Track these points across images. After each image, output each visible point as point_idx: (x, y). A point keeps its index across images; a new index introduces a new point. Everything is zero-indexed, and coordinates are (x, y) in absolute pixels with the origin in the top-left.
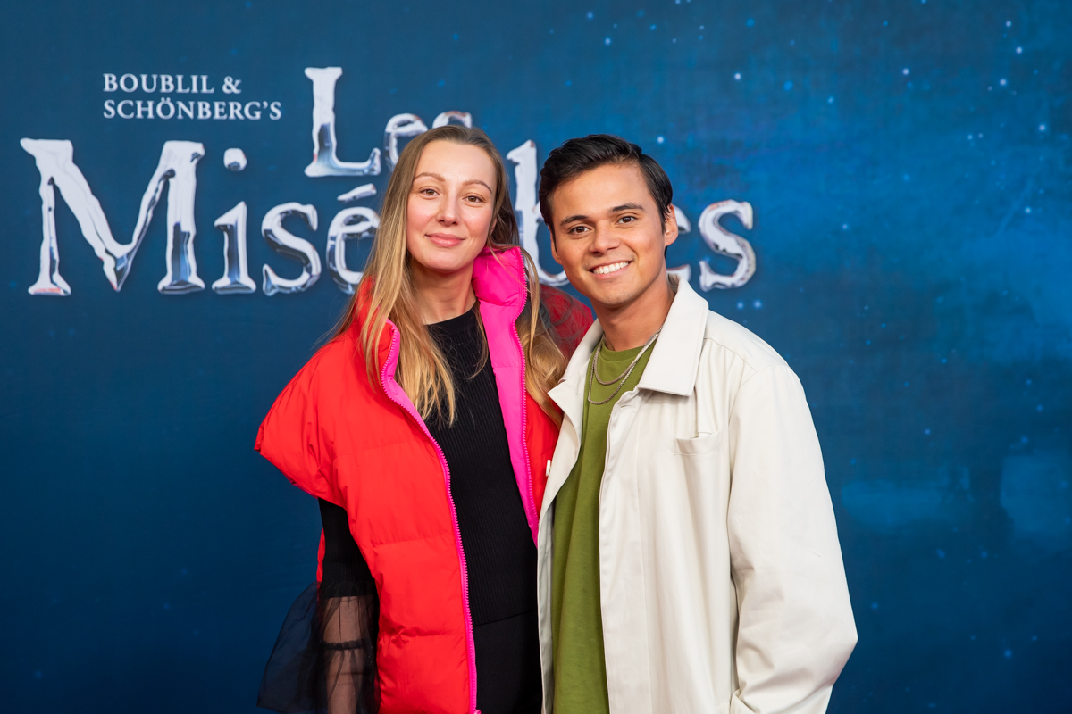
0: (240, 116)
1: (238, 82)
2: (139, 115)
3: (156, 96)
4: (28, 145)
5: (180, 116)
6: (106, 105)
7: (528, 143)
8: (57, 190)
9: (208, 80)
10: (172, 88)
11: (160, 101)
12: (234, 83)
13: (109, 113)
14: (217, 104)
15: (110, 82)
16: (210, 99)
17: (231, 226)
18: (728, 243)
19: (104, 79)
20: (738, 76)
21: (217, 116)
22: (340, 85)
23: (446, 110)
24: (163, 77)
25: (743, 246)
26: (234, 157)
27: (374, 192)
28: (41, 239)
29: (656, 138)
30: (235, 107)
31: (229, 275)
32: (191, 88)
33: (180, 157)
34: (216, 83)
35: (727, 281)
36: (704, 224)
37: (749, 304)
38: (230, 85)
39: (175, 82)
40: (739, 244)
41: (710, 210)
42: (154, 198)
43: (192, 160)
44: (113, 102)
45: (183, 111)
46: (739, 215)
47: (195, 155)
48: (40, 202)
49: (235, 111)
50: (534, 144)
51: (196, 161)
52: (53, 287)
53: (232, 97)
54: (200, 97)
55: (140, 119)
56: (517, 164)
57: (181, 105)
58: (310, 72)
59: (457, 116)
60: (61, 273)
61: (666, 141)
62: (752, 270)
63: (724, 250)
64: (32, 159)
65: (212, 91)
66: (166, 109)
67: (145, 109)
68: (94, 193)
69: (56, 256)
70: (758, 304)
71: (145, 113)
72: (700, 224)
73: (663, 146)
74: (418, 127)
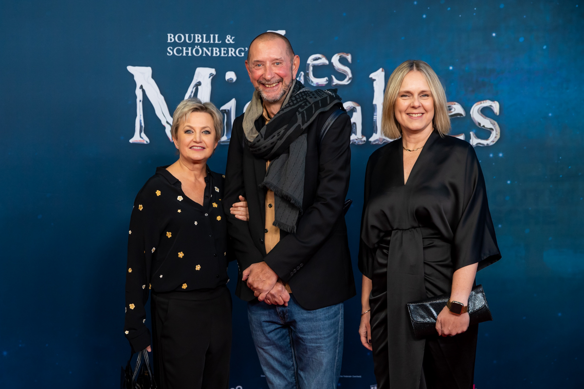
0: (234, 55)
1: (233, 38)
2: (184, 54)
3: (193, 45)
4: (130, 69)
5: (204, 55)
6: (168, 49)
7: (381, 69)
8: (144, 91)
9: (218, 36)
10: (201, 40)
11: (195, 47)
12: (231, 38)
13: (170, 53)
14: (222, 49)
15: (171, 38)
16: (219, 46)
17: (228, 110)
18: (486, 123)
19: (167, 37)
20: (494, 35)
21: (222, 55)
23: (338, 52)
24: (196, 35)
25: (494, 124)
26: (231, 75)
28: (136, 116)
29: (449, 67)
30: (232, 50)
31: (226, 135)
32: (210, 41)
33: (204, 75)
34: (222, 38)
35: (485, 142)
36: (473, 112)
37: (496, 155)
38: (229, 39)
39: (202, 38)
40: (491, 123)
41: (476, 105)
42: (191, 96)
43: (210, 77)
44: (172, 48)
45: (205, 52)
46: (492, 108)
47: (211, 75)
48: (136, 97)
49: (232, 52)
50: (384, 70)
51: (211, 77)
52: (141, 139)
53: (230, 45)
54: (214, 45)
55: (184, 56)
56: (375, 80)
57: (205, 49)
59: (344, 55)
60: (145, 133)
61: (453, 69)
62: (498, 137)
63: (484, 126)
64: (132, 76)
65: (220, 42)
66: (197, 52)
67: (187, 51)
68: (162, 93)
69: (143, 124)
70: (501, 155)
71: (187, 53)
72: (471, 113)
73: (451, 70)
74: (324, 61)
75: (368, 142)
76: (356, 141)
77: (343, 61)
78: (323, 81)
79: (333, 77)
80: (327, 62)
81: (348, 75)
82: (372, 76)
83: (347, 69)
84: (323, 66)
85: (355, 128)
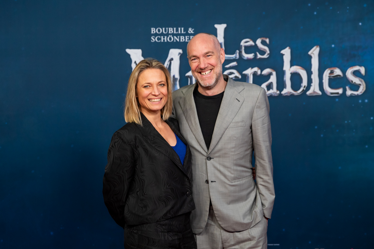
1: (193, 30)
2: (162, 41)
3: (168, 35)
4: (128, 51)
5: (175, 41)
6: (152, 38)
7: (288, 48)
9: (184, 29)
10: (172, 32)
11: (168, 36)
12: (192, 30)
13: (153, 40)
14: (186, 37)
15: (153, 30)
16: (184, 35)
18: (356, 80)
19: (151, 30)
20: (360, 24)
21: (186, 41)
22: (226, 30)
23: (260, 37)
24: (170, 29)
25: (361, 81)
27: (237, 64)
29: (331, 45)
32: (178, 31)
33: (175, 54)
34: (186, 30)
35: (356, 93)
36: (348, 74)
37: (363, 101)
38: (191, 31)
39: (173, 30)
41: (350, 69)
44: (154, 37)
45: (176, 39)
46: (360, 71)
47: (180, 53)
48: (131, 68)
50: (290, 48)
51: (180, 55)
53: (191, 34)
54: (181, 34)
56: (284, 55)
57: (175, 37)
58: (216, 26)
59: (264, 39)
61: (334, 46)
62: (365, 89)
63: (355, 83)
64: (129, 55)
65: (185, 33)
66: (170, 39)
67: (164, 39)
70: (366, 101)
71: (164, 40)
72: (347, 74)
73: (334, 48)
74: (251, 43)
75: (280, 94)
76: (273, 94)
77: (263, 43)
78: (251, 56)
79: (258, 53)
80: (253, 44)
81: (267, 51)
82: (283, 52)
83: (266, 48)
84: (251, 46)
85: (272, 86)
